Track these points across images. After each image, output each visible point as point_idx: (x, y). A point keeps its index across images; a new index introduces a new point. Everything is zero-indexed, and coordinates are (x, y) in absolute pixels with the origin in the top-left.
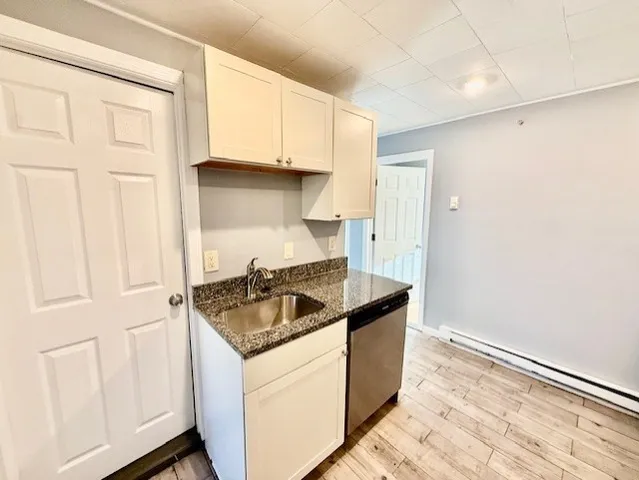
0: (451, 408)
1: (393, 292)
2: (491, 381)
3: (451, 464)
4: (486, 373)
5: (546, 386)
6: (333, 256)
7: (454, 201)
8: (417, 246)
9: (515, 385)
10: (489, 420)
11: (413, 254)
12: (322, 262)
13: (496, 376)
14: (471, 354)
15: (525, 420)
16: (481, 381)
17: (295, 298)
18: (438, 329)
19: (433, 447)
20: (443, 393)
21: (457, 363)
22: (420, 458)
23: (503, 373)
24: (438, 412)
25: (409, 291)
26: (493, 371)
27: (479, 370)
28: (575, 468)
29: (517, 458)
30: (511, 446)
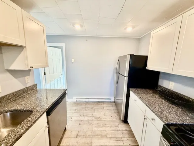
0: (81, 121)
1: (62, 93)
2: (88, 107)
3: (85, 137)
4: (86, 106)
5: (97, 103)
6: (28, 85)
7: (73, 60)
8: (61, 75)
9: (92, 106)
10: (90, 118)
11: (60, 77)
12: (23, 89)
13: (88, 106)
14: (82, 103)
15: (96, 114)
16: (86, 109)
17: (8, 114)
18: (72, 99)
19: (80, 136)
20: (78, 118)
21: (79, 107)
22: (77, 143)
23: (90, 104)
24: (78, 124)
25: (66, 92)
26: (87, 105)
27: (85, 106)
28: (106, 119)
29: (97, 124)
30: (96, 122)
